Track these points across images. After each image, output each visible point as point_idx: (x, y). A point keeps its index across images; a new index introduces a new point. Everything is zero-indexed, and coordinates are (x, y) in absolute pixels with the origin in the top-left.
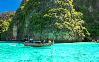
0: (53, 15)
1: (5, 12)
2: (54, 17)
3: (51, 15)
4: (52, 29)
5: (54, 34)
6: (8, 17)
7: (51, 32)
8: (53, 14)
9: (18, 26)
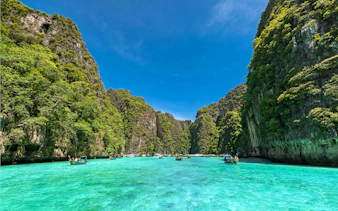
0: (301, 89)
1: (230, 90)
2: (305, 95)
3: (295, 90)
4: (306, 129)
5: (313, 140)
6: (238, 100)
7: (304, 136)
8: (302, 86)
9: (255, 122)
